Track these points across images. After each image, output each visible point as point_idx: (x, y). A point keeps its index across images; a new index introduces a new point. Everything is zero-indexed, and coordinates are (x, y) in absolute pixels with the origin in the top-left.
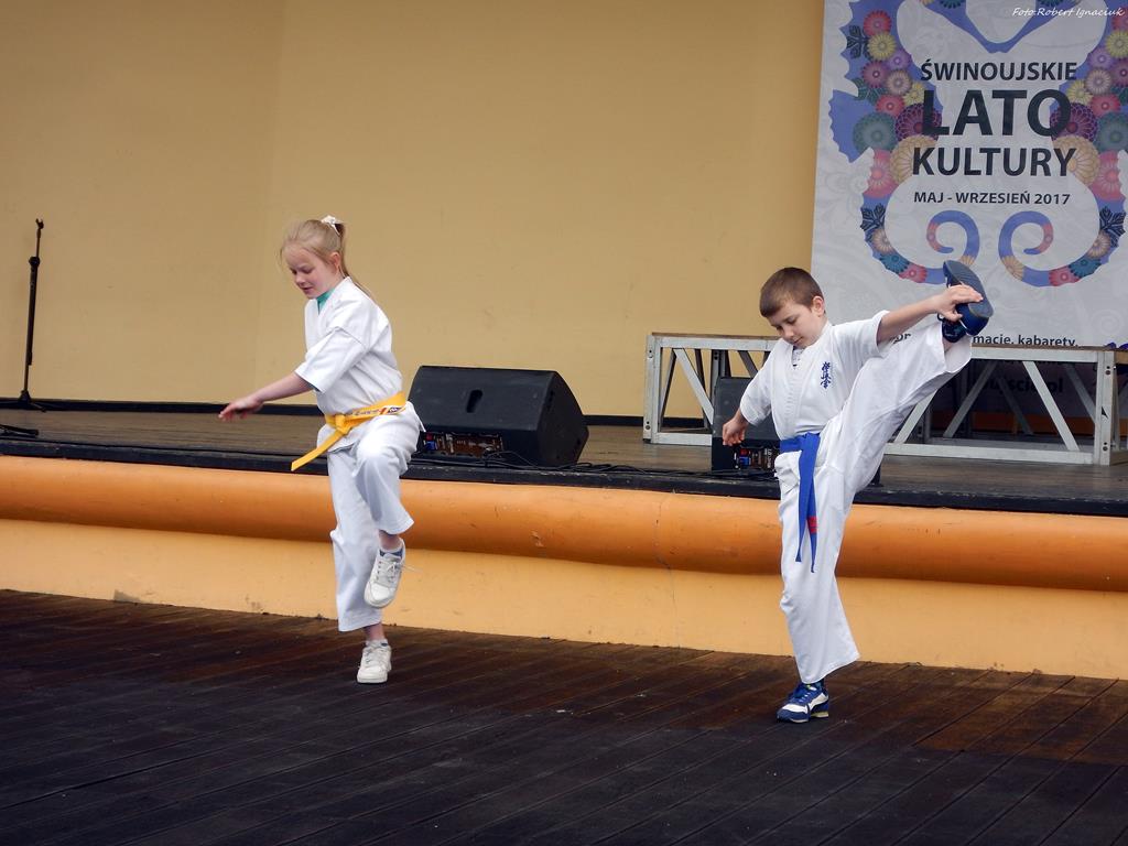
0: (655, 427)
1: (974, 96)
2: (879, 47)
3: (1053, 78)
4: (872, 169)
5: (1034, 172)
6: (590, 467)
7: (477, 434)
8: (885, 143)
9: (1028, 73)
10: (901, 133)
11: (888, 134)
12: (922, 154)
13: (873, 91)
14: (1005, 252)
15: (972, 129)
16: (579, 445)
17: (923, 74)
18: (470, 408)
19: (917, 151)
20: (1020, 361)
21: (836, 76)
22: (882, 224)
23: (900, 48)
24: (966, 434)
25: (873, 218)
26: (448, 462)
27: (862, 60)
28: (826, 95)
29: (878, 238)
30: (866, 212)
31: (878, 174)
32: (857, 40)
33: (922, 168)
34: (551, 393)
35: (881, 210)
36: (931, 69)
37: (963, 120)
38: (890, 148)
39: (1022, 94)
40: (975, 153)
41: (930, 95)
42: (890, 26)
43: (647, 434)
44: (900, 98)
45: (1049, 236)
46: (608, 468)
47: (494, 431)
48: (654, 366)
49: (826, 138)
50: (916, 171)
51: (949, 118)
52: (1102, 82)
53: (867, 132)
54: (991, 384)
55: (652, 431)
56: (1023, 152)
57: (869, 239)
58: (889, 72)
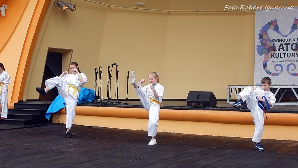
0: (229, 101)
1: (281, 44)
2: (265, 37)
3: (295, 41)
4: (264, 57)
5: (292, 57)
6: (218, 107)
7: (199, 102)
8: (266, 53)
9: (290, 40)
10: (269, 51)
11: (267, 51)
12: (273, 54)
13: (264, 44)
14: (288, 70)
15: (281, 50)
16: (216, 104)
17: (272, 41)
18: (198, 98)
19: (272, 54)
20: (291, 89)
21: (258, 42)
22: (266, 66)
23: (268, 37)
24: (282, 101)
25: (265, 65)
26: (194, 107)
27: (262, 39)
28: (256, 45)
29: (266, 69)
30: (263, 65)
31: (265, 58)
32: (261, 36)
33: (273, 57)
34: (211, 95)
35: (266, 64)
36: (274, 40)
37: (279, 48)
38: (267, 54)
39: (290, 44)
40: (282, 54)
41: (274, 45)
42: (266, 34)
43: (227, 102)
44: (268, 45)
45: (295, 67)
46: (221, 107)
47: (202, 102)
48: (228, 91)
49: (256, 52)
50: (272, 57)
51: (277, 48)
53: (263, 52)
54: (286, 93)
55: (228, 102)
56: (290, 53)
57: (264, 69)
58: (267, 41)
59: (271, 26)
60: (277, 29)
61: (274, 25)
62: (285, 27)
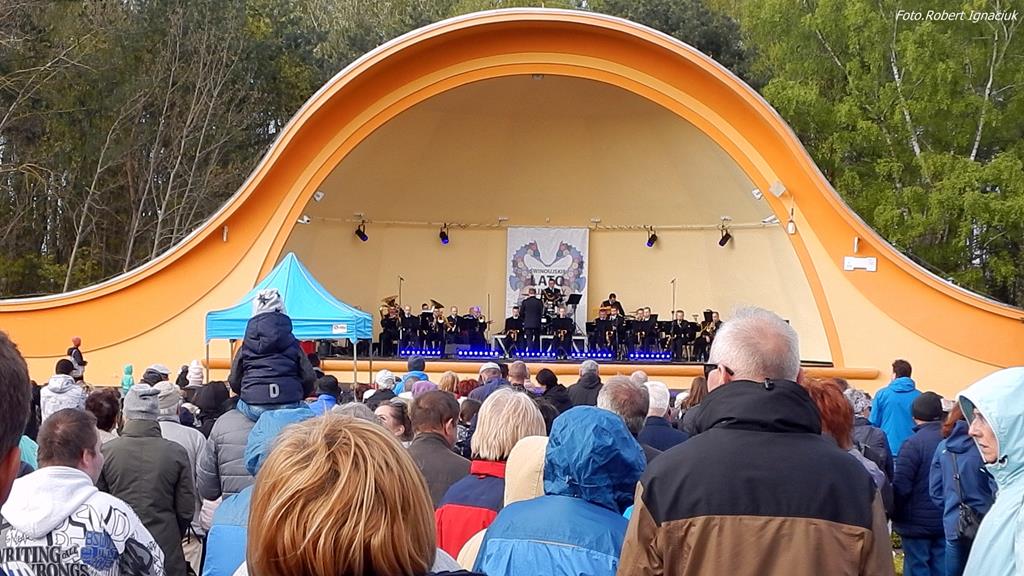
1: (543, 277)
2: (520, 265)
9: (555, 272)
10: (526, 285)
11: (523, 285)
13: (519, 275)
15: (542, 284)
17: (530, 271)
21: (510, 272)
23: (525, 265)
27: (516, 268)
28: (508, 276)
32: (515, 263)
36: (532, 270)
37: (540, 282)
41: (532, 277)
42: (523, 260)
44: (525, 277)
49: (508, 286)
51: (537, 282)
52: (571, 274)
53: (518, 285)
58: (523, 271)
59: (530, 250)
60: (536, 254)
61: (533, 248)
62: (548, 252)
